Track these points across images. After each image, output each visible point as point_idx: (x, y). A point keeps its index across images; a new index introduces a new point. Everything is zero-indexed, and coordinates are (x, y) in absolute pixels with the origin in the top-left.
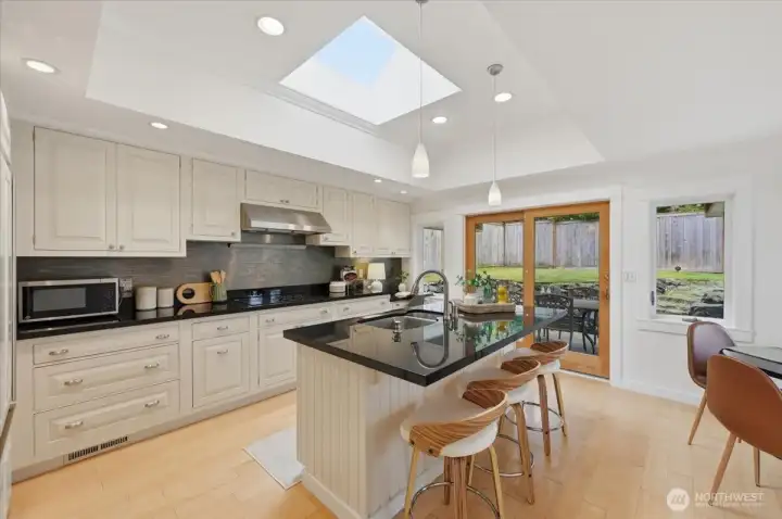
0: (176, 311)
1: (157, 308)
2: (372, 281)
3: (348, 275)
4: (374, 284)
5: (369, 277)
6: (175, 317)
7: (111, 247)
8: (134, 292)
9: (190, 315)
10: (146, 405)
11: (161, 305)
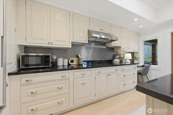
0: (68, 67)
1: (63, 65)
2: (126, 60)
3: (119, 57)
4: (127, 61)
5: (125, 58)
6: (68, 69)
7: (49, 43)
8: (57, 60)
9: (72, 68)
10: (58, 103)
11: (64, 65)
